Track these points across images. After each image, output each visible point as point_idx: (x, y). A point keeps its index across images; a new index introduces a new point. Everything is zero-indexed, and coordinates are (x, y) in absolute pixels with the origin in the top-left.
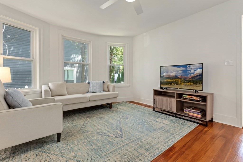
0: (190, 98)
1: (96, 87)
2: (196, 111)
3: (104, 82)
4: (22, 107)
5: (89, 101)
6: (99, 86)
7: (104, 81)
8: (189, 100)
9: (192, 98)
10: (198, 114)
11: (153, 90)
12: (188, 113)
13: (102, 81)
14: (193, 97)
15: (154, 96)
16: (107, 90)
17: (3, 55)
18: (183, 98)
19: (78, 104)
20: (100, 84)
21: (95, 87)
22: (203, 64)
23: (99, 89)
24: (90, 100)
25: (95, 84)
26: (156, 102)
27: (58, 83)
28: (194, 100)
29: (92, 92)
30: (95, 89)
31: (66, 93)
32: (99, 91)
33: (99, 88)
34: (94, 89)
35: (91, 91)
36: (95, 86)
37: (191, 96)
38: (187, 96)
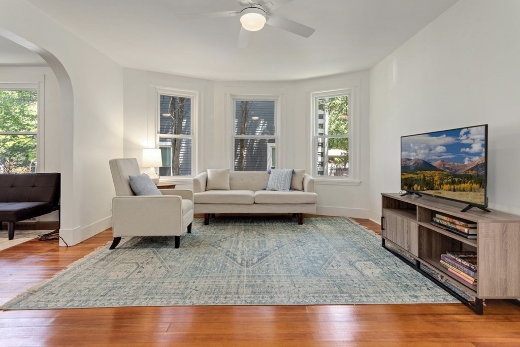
0: (449, 225)
1: (278, 180)
2: (468, 265)
3: (293, 172)
4: (142, 195)
5: (254, 203)
6: (283, 179)
7: (295, 170)
8: (445, 228)
9: (452, 226)
10: (470, 275)
11: (381, 195)
12: (448, 265)
13: (290, 170)
14: (457, 222)
15: (384, 209)
16: (300, 187)
17: (161, 133)
18: (436, 222)
19: (236, 206)
20: (286, 176)
21: (276, 181)
22: (486, 126)
23: (282, 185)
24: (256, 202)
25: (277, 175)
26: (386, 225)
27: (218, 170)
28: (457, 230)
29: (270, 189)
30: (276, 184)
31: (228, 186)
32: (282, 188)
33: (282, 182)
34: (274, 184)
35: (270, 186)
36: (277, 178)
37: (451, 220)
38: (445, 218)
